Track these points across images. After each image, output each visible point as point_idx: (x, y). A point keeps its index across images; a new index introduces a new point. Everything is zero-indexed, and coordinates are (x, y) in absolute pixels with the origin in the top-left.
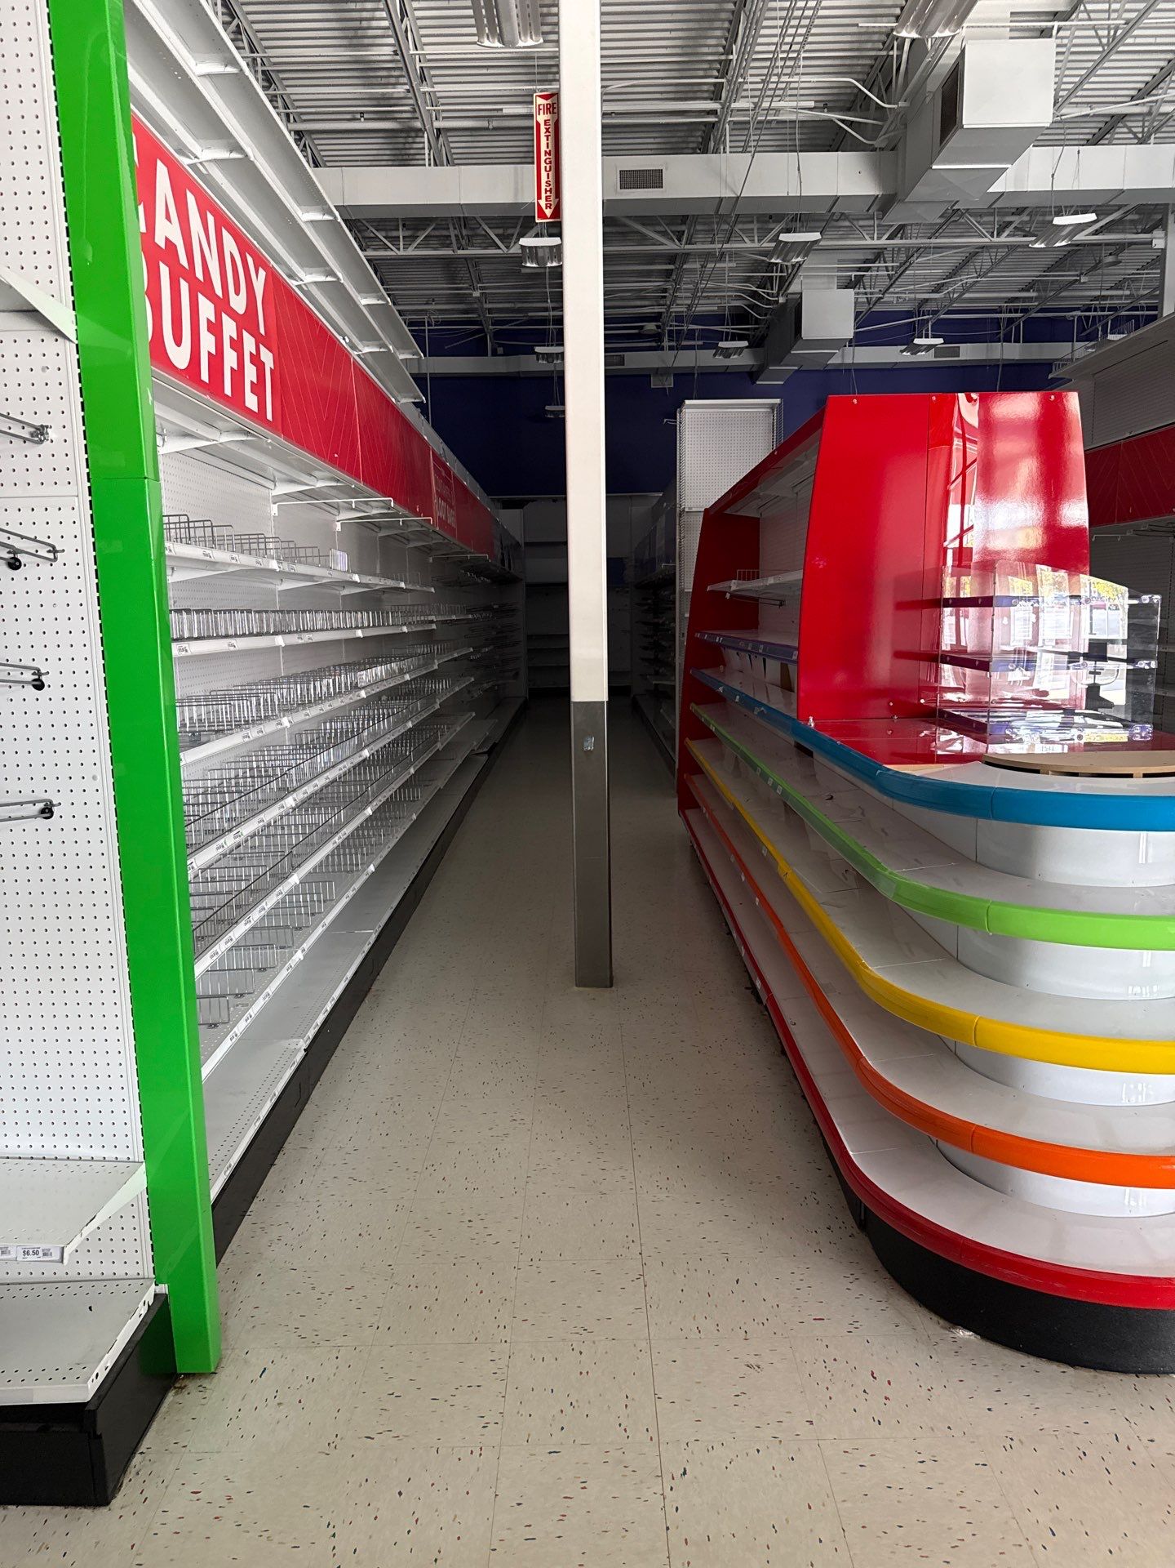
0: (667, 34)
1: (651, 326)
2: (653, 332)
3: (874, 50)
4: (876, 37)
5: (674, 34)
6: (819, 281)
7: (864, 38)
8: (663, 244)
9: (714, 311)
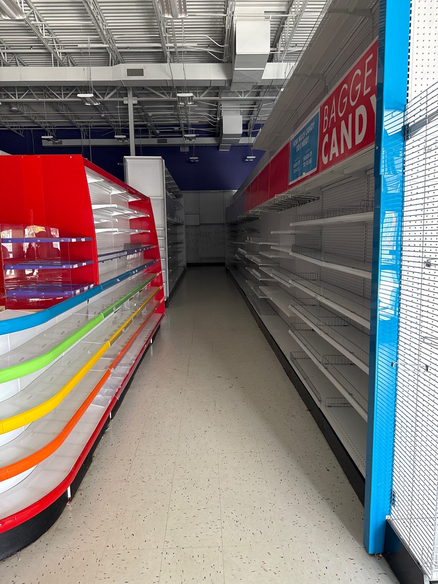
0: (138, 18)
1: (176, 128)
2: (177, 131)
3: (219, 25)
4: (219, 20)
5: (141, 18)
6: (232, 112)
7: (215, 20)
8: (163, 97)
9: (197, 123)
